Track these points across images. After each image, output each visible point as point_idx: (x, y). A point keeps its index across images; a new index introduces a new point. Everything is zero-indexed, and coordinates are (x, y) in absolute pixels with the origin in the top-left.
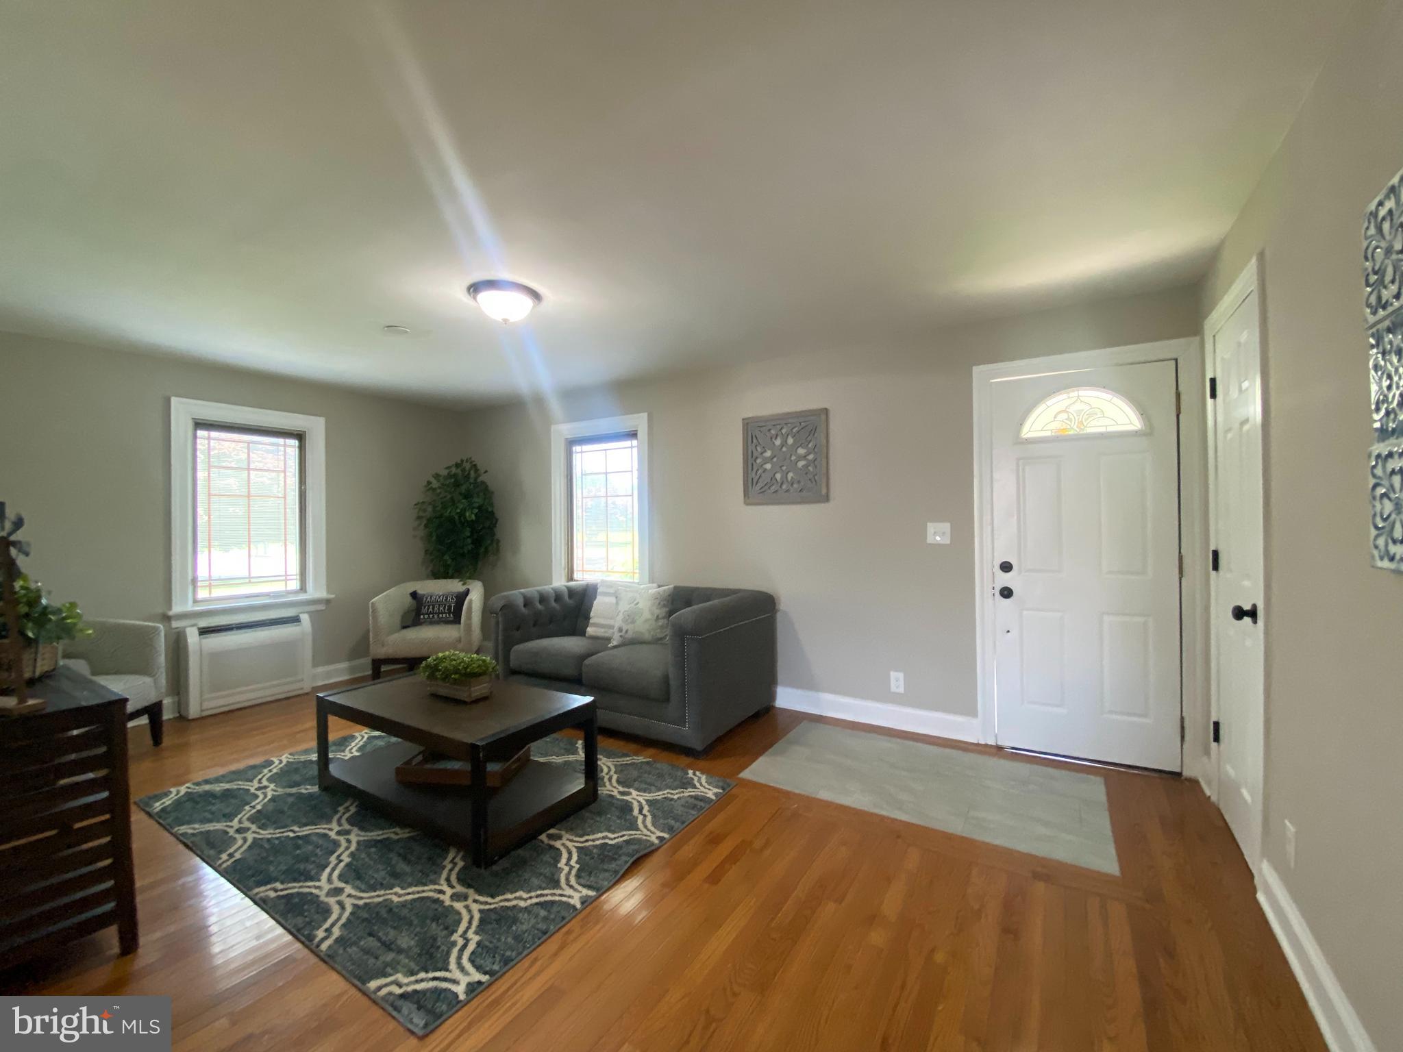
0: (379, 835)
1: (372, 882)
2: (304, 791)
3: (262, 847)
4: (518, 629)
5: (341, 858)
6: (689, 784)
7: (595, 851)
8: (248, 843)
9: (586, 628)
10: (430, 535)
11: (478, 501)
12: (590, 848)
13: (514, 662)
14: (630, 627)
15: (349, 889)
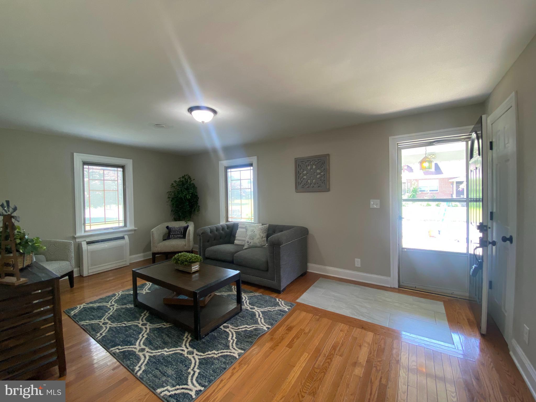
0: (158, 326)
1: (156, 346)
2: (128, 307)
3: (113, 330)
4: (208, 241)
5: (144, 335)
6: (277, 304)
7: (242, 333)
8: (108, 329)
9: (234, 241)
10: (173, 204)
11: (191, 191)
12: (241, 332)
13: (207, 254)
14: (251, 241)
15: (147, 349)
